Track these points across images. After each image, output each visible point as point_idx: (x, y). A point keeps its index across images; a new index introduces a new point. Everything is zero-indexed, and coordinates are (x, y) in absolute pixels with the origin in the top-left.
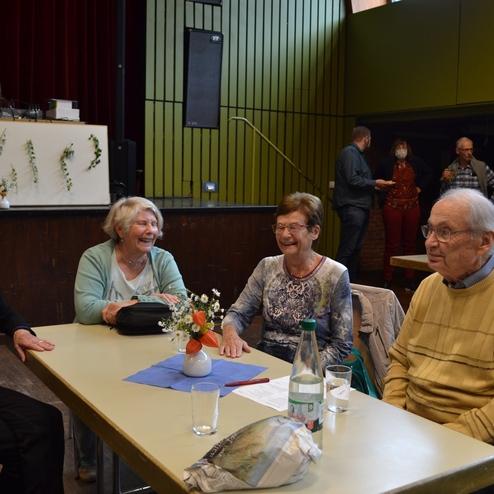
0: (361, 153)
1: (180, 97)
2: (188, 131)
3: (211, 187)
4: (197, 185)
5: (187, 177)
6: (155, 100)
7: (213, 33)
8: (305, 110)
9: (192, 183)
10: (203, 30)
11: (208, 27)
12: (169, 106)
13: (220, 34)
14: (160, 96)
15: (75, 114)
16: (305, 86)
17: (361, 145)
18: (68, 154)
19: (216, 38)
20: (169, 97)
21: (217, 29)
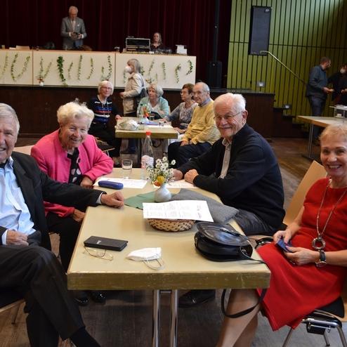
0: (322, 70)
1: (247, 40)
2: (250, 57)
3: (261, 85)
4: (254, 83)
5: (249, 79)
6: (234, 42)
7: (267, 7)
8: (319, 45)
9: (251, 82)
10: (261, 7)
11: (264, 5)
12: (241, 45)
13: (270, 8)
14: (237, 40)
15: (185, 51)
16: (320, 33)
17: (323, 66)
18: (178, 68)
19: (267, 10)
20: (242, 40)
21: (269, 5)
